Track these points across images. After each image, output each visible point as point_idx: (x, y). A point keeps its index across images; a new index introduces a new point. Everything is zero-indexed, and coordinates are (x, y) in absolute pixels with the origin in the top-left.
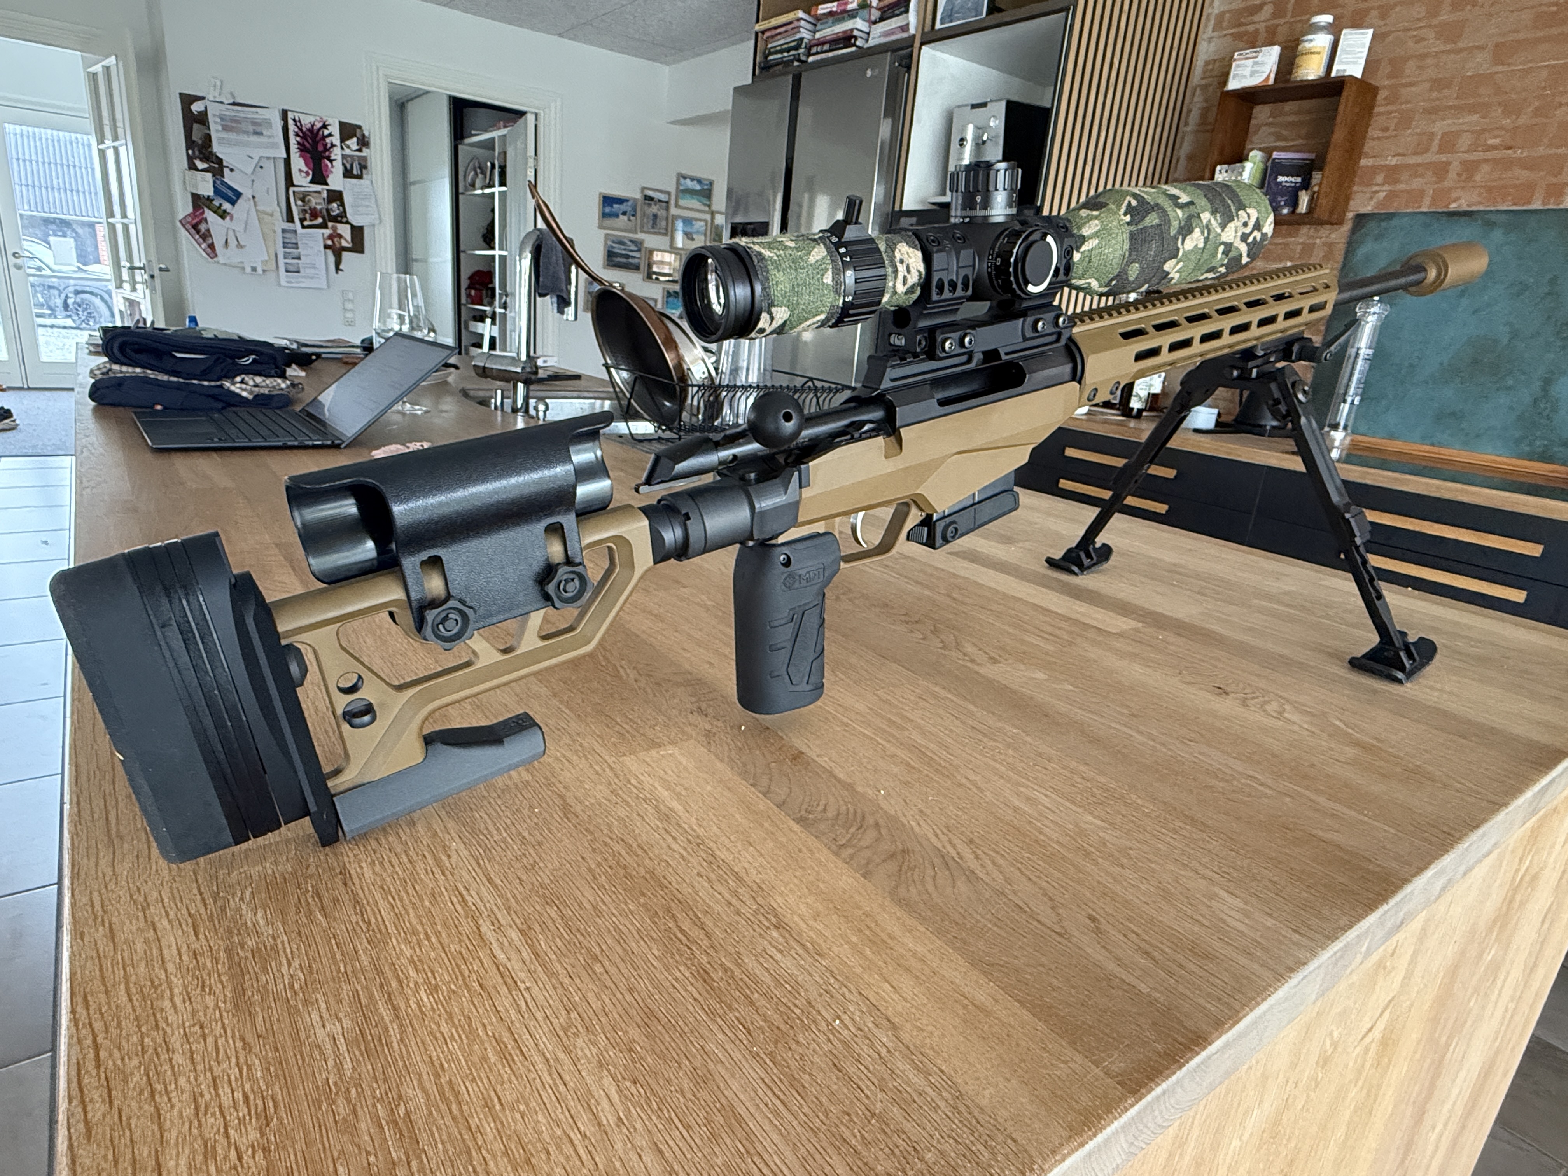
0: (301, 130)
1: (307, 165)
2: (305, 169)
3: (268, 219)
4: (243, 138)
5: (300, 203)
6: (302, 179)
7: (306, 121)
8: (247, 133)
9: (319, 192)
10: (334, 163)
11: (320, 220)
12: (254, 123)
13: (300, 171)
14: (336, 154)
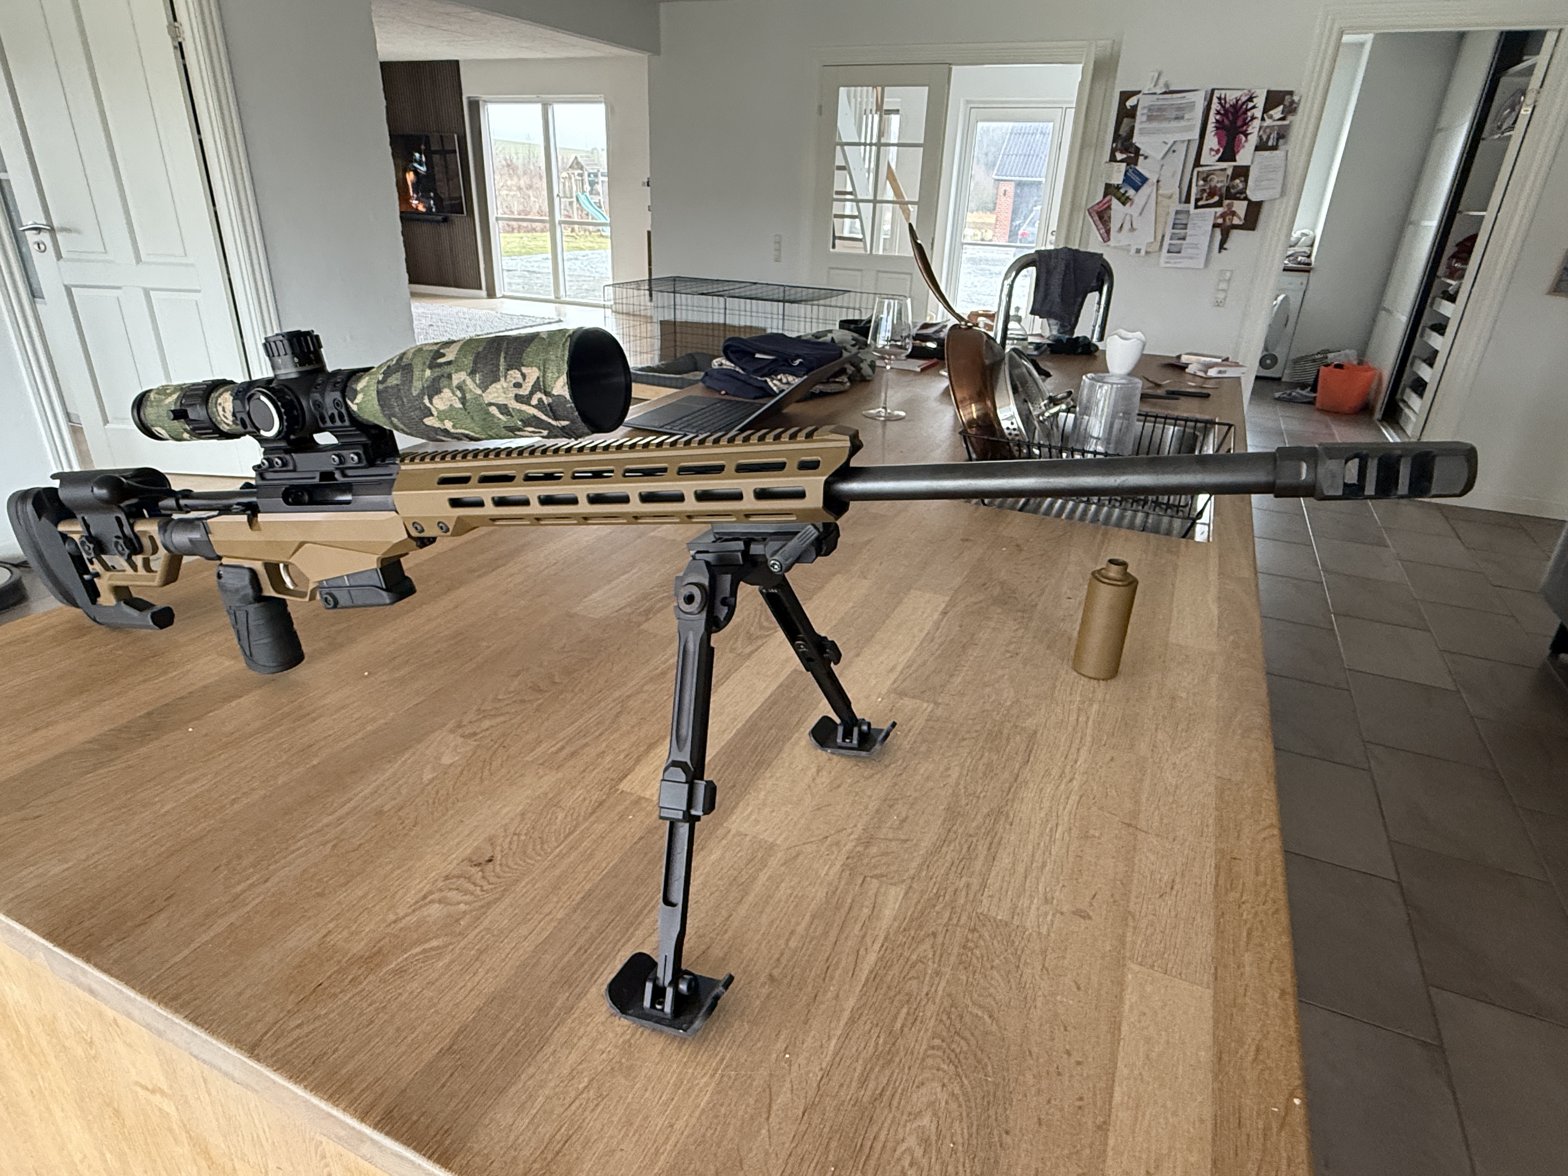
0: (1223, 107)
1: (1219, 143)
2: (1216, 147)
3: (1166, 202)
4: (1164, 125)
5: (1201, 183)
6: (1209, 159)
7: (1231, 97)
8: (1169, 120)
9: (1224, 170)
10: (1249, 137)
11: (1216, 198)
12: (1180, 108)
13: (1211, 150)
14: (1254, 128)
